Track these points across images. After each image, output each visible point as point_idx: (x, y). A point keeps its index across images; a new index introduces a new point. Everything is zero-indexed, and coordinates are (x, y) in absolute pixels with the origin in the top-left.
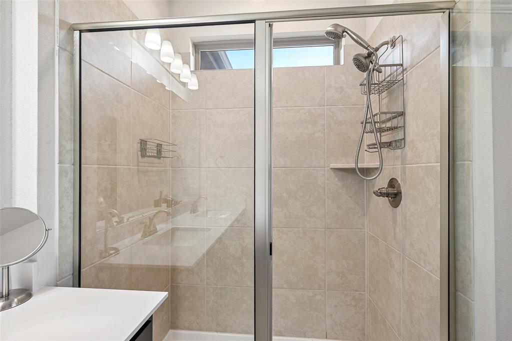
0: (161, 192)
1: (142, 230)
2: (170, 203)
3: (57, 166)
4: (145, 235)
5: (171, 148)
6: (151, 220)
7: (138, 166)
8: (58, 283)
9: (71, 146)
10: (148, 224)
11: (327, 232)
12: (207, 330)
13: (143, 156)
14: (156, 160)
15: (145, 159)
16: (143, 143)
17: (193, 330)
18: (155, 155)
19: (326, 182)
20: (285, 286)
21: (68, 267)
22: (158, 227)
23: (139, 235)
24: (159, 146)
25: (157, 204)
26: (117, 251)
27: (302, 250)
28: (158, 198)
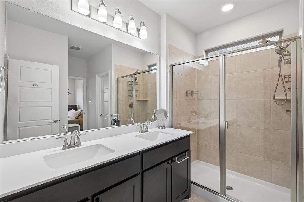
0: (193, 109)
1: (187, 120)
2: (196, 113)
3: (169, 100)
4: (188, 122)
5: (196, 92)
6: (190, 117)
7: (186, 99)
8: (169, 127)
9: (171, 95)
10: (189, 118)
11: (272, 131)
12: (211, 163)
13: (187, 96)
14: (191, 97)
15: (188, 97)
16: (187, 92)
17: (205, 162)
18: (191, 95)
19: (271, 106)
20: (247, 153)
21: (171, 125)
22: (192, 121)
23: (186, 122)
24: (192, 92)
25: (192, 113)
26: (180, 124)
27: (257, 137)
28: (192, 111)
